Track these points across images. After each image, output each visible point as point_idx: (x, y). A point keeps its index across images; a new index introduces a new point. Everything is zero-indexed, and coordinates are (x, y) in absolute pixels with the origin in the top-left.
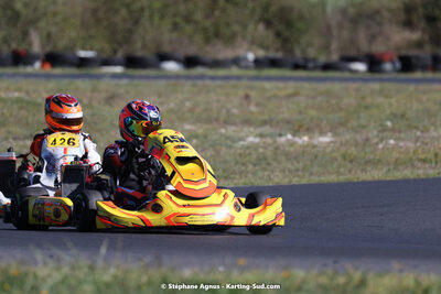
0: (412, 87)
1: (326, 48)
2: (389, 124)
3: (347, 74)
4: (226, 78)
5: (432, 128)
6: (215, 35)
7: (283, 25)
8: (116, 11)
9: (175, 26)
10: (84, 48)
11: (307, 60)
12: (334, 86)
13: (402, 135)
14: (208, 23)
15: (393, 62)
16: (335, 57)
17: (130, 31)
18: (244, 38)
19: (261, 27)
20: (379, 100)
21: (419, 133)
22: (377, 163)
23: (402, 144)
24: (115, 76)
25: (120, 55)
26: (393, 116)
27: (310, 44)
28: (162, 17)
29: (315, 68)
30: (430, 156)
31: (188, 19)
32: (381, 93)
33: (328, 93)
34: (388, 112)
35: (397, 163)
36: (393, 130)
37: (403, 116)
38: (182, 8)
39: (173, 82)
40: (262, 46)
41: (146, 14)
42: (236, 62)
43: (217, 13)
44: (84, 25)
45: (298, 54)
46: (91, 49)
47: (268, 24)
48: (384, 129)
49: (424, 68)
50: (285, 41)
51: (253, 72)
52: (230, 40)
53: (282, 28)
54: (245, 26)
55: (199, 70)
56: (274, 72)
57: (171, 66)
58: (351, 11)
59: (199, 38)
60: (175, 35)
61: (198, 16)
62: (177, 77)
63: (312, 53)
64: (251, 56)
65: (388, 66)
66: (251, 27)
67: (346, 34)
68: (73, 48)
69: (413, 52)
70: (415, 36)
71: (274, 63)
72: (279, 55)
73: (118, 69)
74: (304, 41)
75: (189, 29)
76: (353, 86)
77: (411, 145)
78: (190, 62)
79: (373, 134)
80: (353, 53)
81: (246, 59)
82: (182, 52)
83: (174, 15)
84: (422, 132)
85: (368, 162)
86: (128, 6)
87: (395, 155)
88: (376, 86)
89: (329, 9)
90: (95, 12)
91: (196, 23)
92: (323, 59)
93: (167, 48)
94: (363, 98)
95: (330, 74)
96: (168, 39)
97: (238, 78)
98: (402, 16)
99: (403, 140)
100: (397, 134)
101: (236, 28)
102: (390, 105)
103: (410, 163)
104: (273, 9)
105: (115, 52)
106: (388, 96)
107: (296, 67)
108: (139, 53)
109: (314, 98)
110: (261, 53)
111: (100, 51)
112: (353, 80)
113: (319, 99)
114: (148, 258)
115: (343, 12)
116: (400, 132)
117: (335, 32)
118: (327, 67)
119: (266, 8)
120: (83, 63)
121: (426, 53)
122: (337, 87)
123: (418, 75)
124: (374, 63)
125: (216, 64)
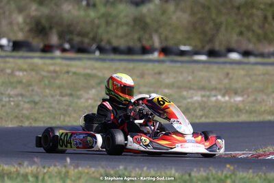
38: (246, 22)
73: (203, 58)
91: (253, 31)
120: (183, 53)
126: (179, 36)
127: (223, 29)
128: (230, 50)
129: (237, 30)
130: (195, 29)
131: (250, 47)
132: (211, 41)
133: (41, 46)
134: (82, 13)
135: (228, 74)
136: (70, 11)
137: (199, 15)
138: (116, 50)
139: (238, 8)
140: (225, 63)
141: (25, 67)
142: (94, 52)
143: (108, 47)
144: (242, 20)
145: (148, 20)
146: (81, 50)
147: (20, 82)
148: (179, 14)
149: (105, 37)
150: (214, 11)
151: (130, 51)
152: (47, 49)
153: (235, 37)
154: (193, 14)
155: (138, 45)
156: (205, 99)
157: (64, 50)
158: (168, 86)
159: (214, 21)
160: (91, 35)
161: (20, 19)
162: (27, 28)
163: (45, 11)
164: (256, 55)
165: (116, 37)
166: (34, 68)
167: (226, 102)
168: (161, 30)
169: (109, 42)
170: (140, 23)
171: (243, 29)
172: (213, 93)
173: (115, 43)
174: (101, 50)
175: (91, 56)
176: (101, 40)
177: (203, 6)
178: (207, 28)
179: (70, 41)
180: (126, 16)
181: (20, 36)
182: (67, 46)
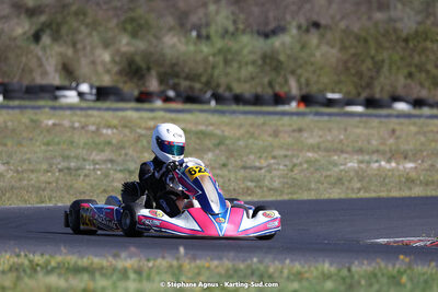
126: (325, 80)
127: (385, 69)
128: (396, 99)
129: (405, 71)
130: (347, 69)
131: (424, 94)
132: (369, 85)
133: (136, 93)
134: (192, 48)
135: (394, 131)
136: (175, 45)
137: (352, 51)
138: (238, 99)
139: (406, 41)
140: (388, 116)
141: (115, 122)
142: (208, 102)
143: (227, 94)
144: (411, 56)
145: (282, 58)
146: (191, 99)
147: (109, 143)
148: (325, 48)
149: (223, 81)
150: (372, 44)
151: (257, 100)
152: (144, 97)
153: (402, 81)
154: (343, 48)
155: (269, 92)
156: (363, 166)
157: (167, 100)
158: (312, 148)
159: (373, 58)
160: (204, 79)
161: (106, 57)
162: (116, 69)
163: (141, 45)
164: (431, 106)
165: (239, 80)
166: (126, 124)
167: (392, 170)
168: (299, 71)
169: (229, 88)
170: (271, 62)
171: (413, 69)
172: (375, 157)
173: (238, 89)
174: (218, 98)
175: (205, 107)
176: (218, 86)
177: (358, 38)
178: (364, 68)
179: (174, 88)
180: (251, 52)
181: (106, 81)
182: (171, 94)
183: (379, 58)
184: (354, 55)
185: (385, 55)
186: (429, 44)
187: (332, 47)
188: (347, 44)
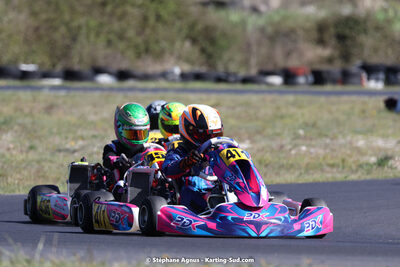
0: (322, 99)
1: (246, 63)
2: (301, 132)
3: (263, 87)
4: (155, 90)
5: (340, 136)
6: (145, 51)
7: (207, 41)
8: (56, 29)
9: (109, 43)
10: (26, 62)
11: (228, 74)
12: (252, 97)
13: (313, 143)
14: (139, 40)
15: (306, 76)
16: (253, 72)
17: (68, 47)
18: (172, 54)
19: (187, 44)
20: (293, 110)
21: (328, 141)
22: (290, 167)
23: (312, 150)
24: (54, 88)
25: (59, 68)
26: (306, 125)
27: (230, 60)
28: (98, 34)
29: (235, 82)
30: (338, 161)
31: (121, 37)
32: (294, 104)
33: (247, 104)
34: (301, 121)
35: (308, 168)
36: (305, 138)
37: (314, 125)
39: (106, 93)
40: (188, 61)
41: (84, 31)
42: (164, 75)
43: (148, 31)
44: (26, 41)
45: (221, 69)
46: (33, 63)
47: (194, 41)
48: (297, 137)
49: (334, 82)
50: (209, 57)
51: (179, 85)
52: (159, 56)
53: (206, 44)
54: (172, 43)
55: (130, 83)
56: (198, 85)
57: (105, 79)
58: (270, 30)
59: (130, 53)
60: (109, 51)
61: (131, 33)
62: (111, 89)
63: (233, 68)
64: (177, 71)
65: (301, 80)
66: (178, 44)
67: (264, 51)
68: (16, 61)
69: (324, 67)
70: (326, 52)
71: (198, 77)
72: (203, 69)
74: (226, 56)
75: (122, 45)
76: (269, 97)
77: (321, 152)
78: (122, 76)
79: (287, 141)
80: (270, 67)
81: (173, 73)
82: (116, 66)
83: (109, 33)
84: (332, 139)
85: (282, 167)
86: (67, 24)
87: (306, 160)
88: (291, 98)
89: (250, 27)
90: (37, 29)
92: (242, 73)
93: (101, 63)
94: (278, 108)
95: (249, 87)
96: (102, 54)
97: (165, 90)
98: (315, 35)
99: (313, 146)
100: (308, 142)
101: (164, 44)
102: (303, 115)
103: (320, 168)
104: (199, 27)
105: (54, 66)
106: (300, 107)
107: (219, 80)
108: (76, 67)
109: (233, 108)
110: (187, 68)
111: (41, 65)
112: (270, 92)
113: (238, 110)
114: (81, 254)
115: (262, 30)
116: (311, 139)
117: (254, 48)
118: (246, 81)
119: (192, 26)
121: (336, 68)
122: (254, 98)
123: (328, 88)
124: (289, 77)
125: (146, 77)
183: (75, 24)
184: (47, 21)
185: (82, 21)
186: (129, 9)
187: (20, 12)
188: (37, 8)
